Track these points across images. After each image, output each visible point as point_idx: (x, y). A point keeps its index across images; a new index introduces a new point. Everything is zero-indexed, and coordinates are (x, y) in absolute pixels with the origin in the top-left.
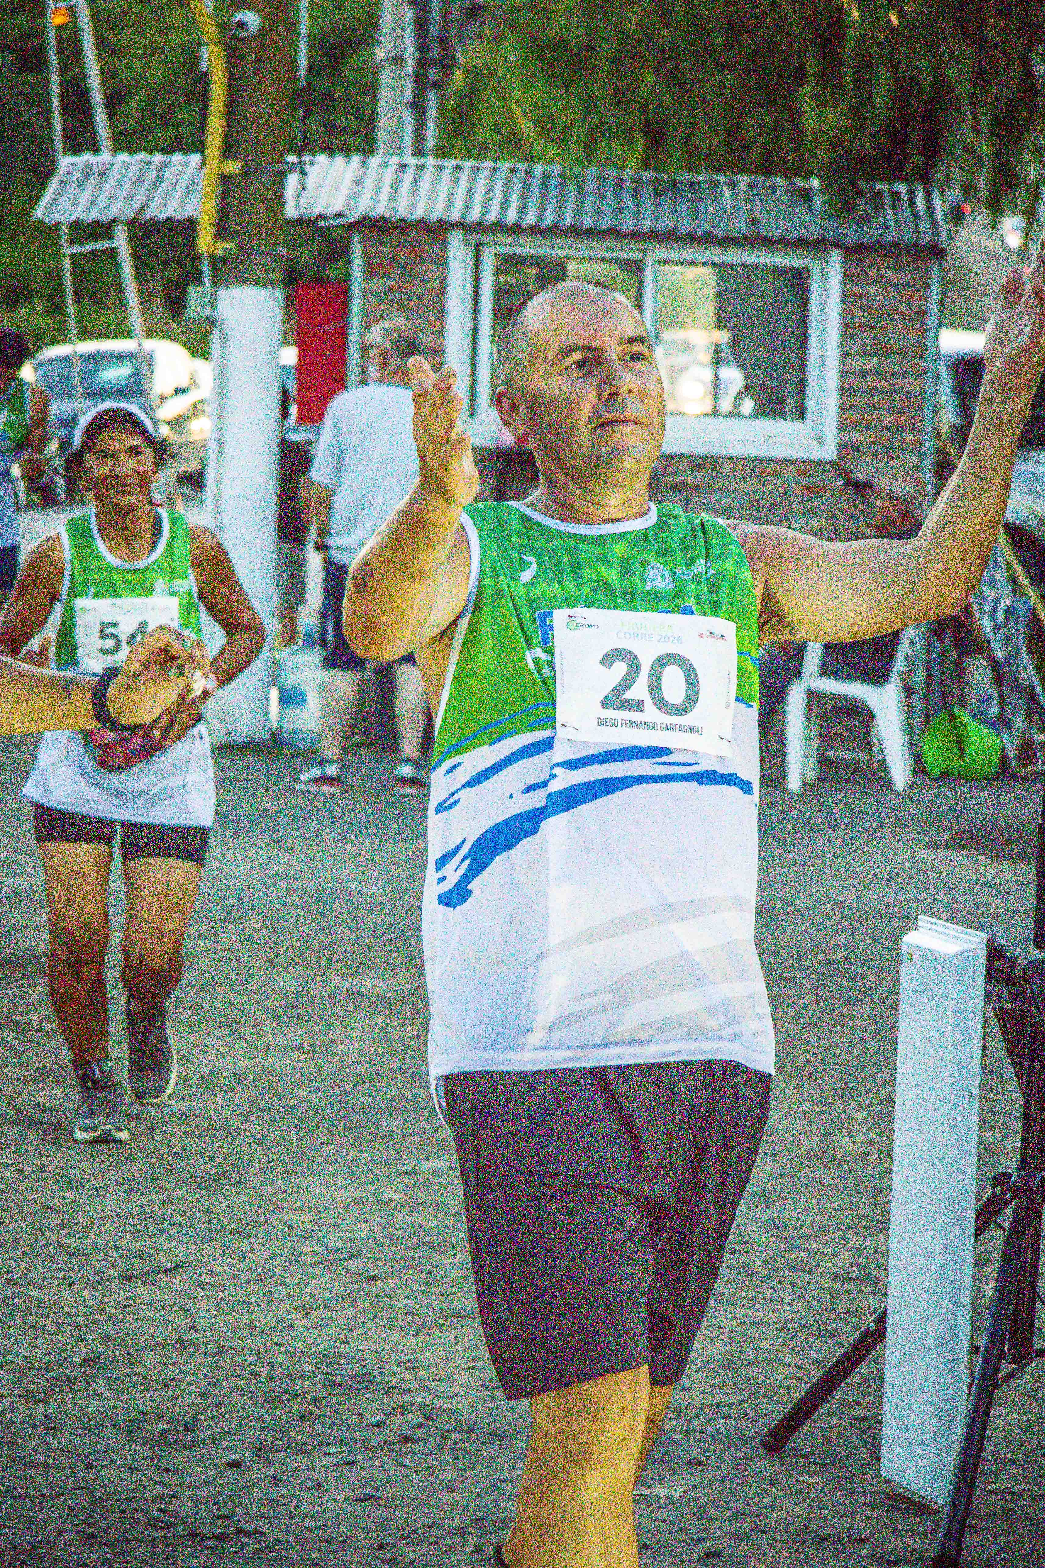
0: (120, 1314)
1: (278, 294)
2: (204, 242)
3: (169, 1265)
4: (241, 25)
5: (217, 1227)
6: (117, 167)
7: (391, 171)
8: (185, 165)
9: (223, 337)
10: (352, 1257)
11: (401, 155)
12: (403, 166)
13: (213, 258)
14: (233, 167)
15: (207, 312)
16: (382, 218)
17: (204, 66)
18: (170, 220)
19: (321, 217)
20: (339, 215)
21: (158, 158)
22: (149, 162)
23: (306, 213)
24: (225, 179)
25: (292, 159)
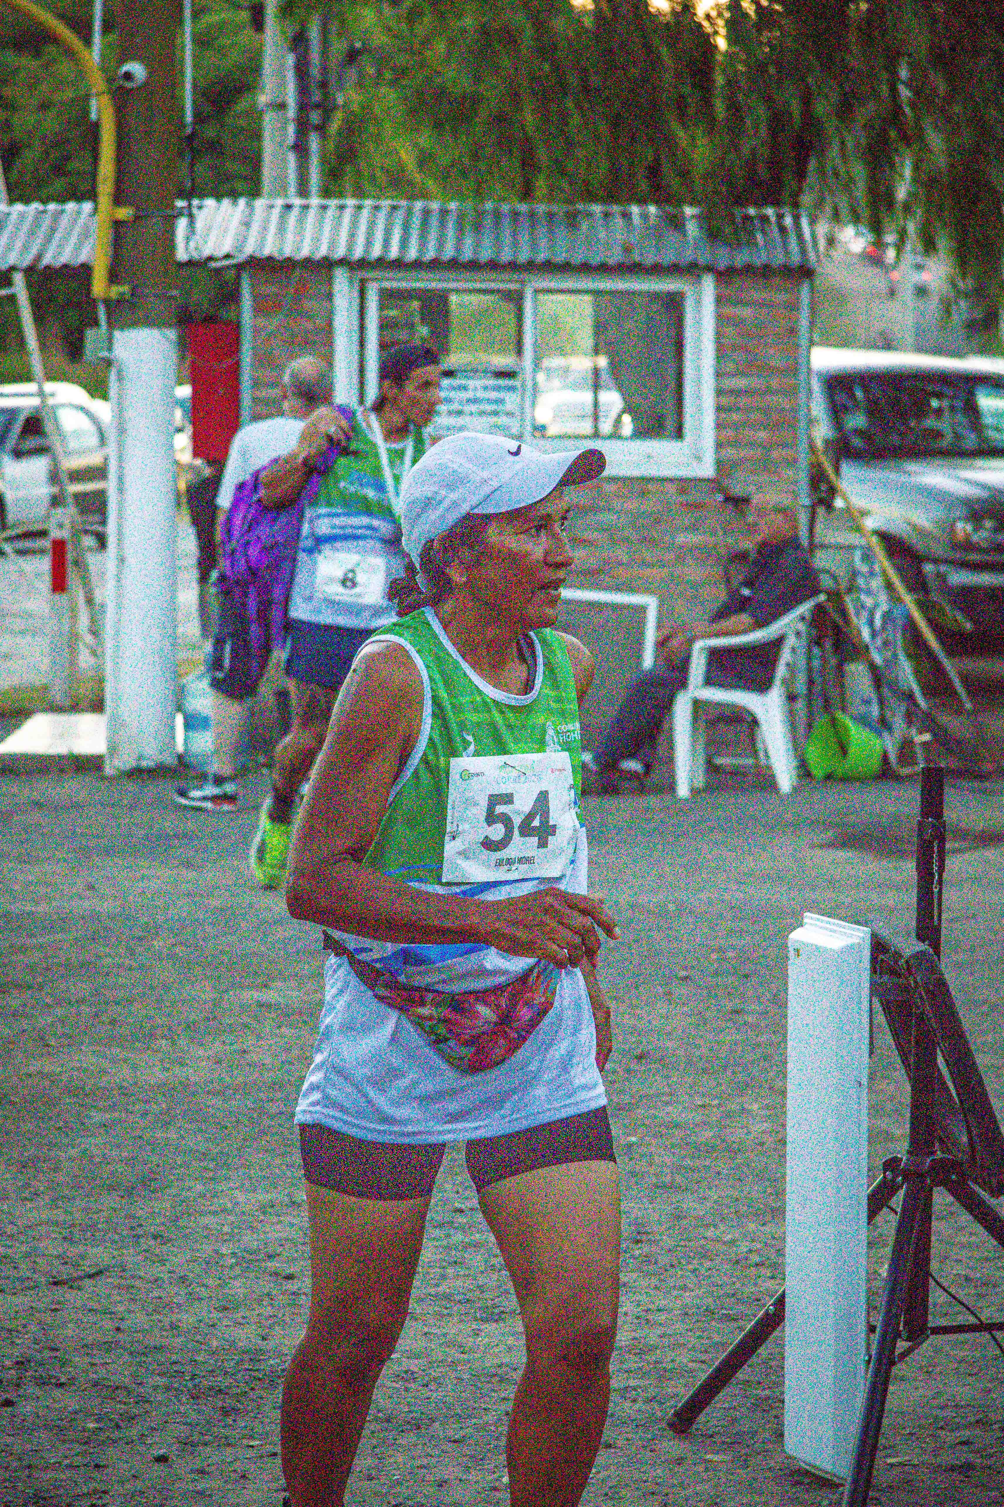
0: (48, 1318)
1: (172, 334)
2: (99, 286)
3: (93, 1271)
4: (128, 76)
5: (139, 1231)
6: (14, 217)
7: (276, 212)
8: (79, 213)
9: (120, 378)
10: (270, 1257)
11: (286, 196)
12: (289, 207)
13: (107, 302)
14: (124, 213)
15: (104, 354)
16: (270, 258)
17: (93, 116)
18: (65, 266)
19: (210, 258)
20: (227, 256)
21: (52, 206)
22: (44, 212)
23: (196, 256)
24: (117, 224)
25: (180, 203)
